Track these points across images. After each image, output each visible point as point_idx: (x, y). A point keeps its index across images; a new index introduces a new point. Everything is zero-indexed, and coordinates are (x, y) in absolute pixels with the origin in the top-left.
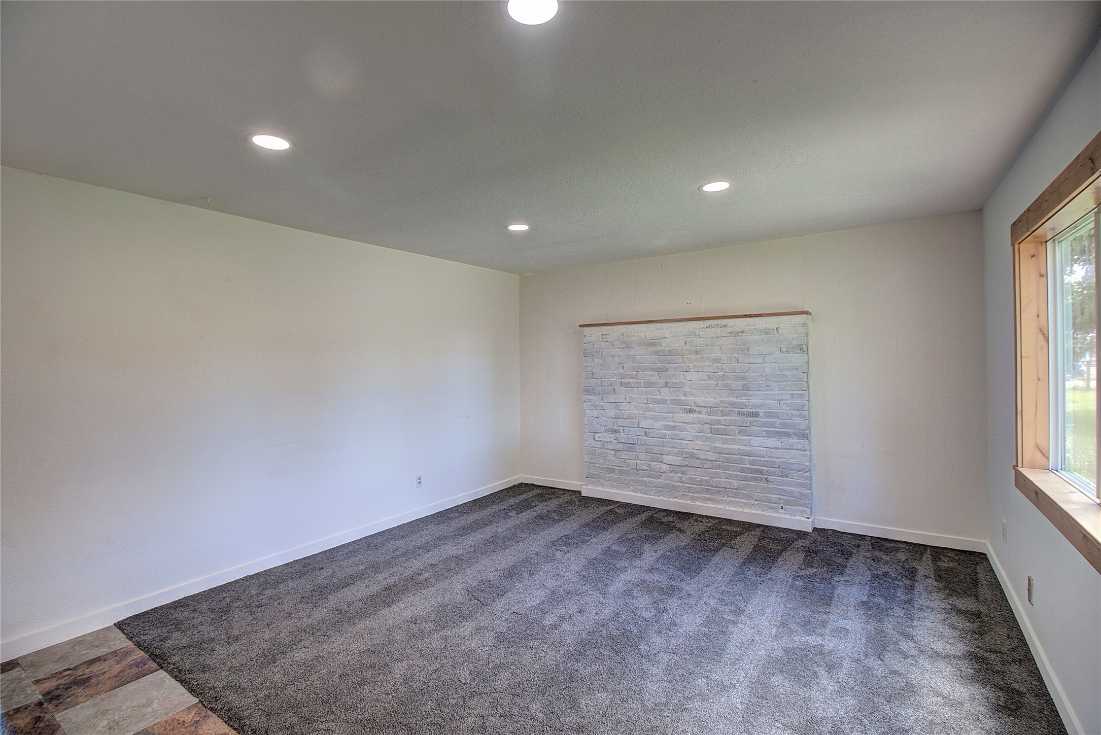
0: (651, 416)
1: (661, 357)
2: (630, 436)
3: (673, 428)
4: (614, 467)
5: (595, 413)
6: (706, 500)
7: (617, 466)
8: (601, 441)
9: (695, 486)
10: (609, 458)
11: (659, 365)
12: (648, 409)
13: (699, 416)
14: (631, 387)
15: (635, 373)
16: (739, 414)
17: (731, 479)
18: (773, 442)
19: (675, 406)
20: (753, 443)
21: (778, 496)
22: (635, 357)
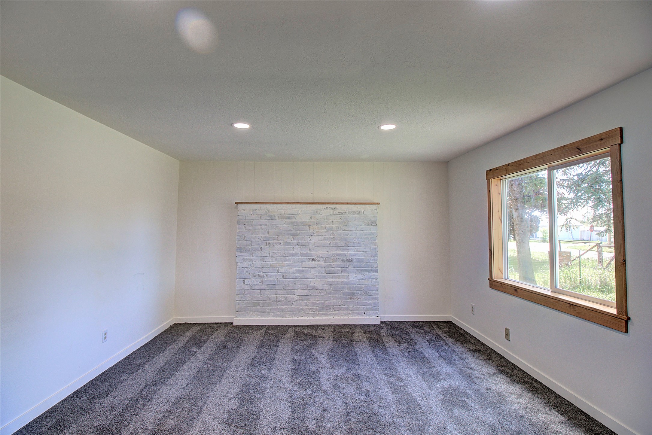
0: (287, 265)
1: (295, 226)
2: (272, 279)
3: (302, 271)
4: (259, 302)
5: (246, 265)
6: (322, 315)
7: (261, 301)
8: (249, 284)
9: (316, 307)
10: (255, 296)
11: (293, 231)
12: (285, 260)
13: (319, 263)
14: (274, 246)
15: (277, 236)
16: (342, 260)
17: (337, 300)
18: (360, 276)
19: (304, 257)
20: (350, 277)
21: (362, 307)
22: (277, 226)
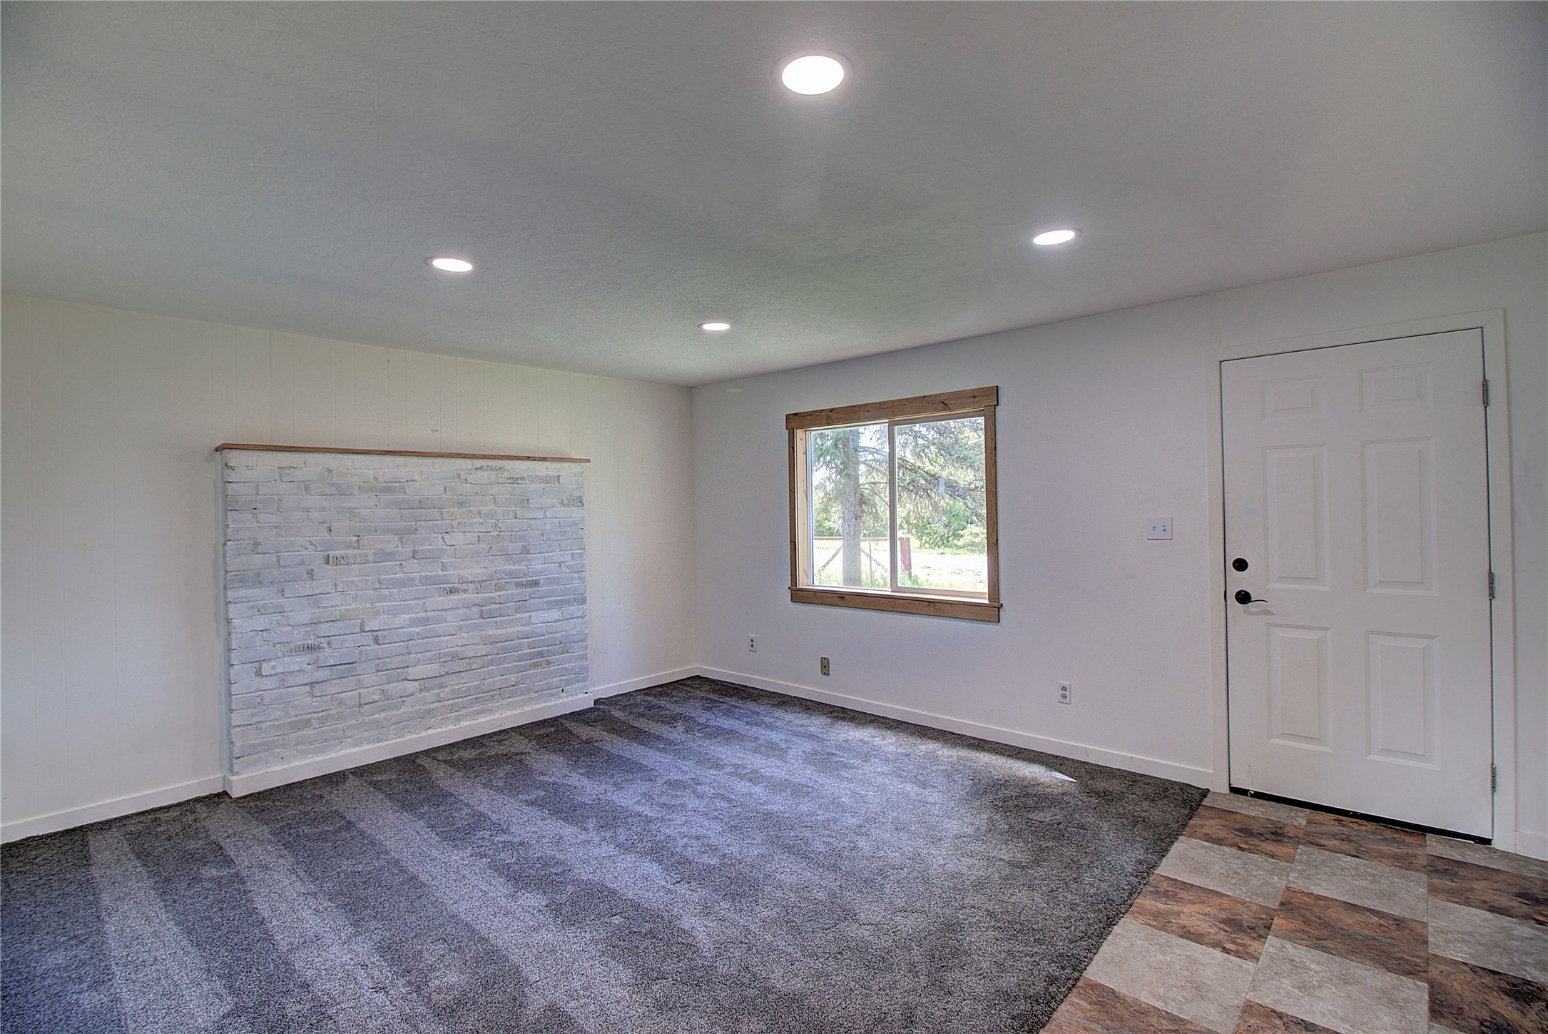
0: (386, 609)
1: (404, 511)
2: (344, 650)
3: (425, 621)
4: (310, 716)
5: (262, 622)
6: (477, 714)
7: (315, 712)
8: (276, 674)
9: (460, 700)
10: (297, 703)
11: (402, 524)
12: (381, 599)
13: (465, 596)
14: (348, 564)
15: (355, 539)
16: (518, 585)
17: (507, 675)
18: (554, 614)
19: (428, 587)
20: (533, 620)
21: (559, 678)
22: (354, 510)
